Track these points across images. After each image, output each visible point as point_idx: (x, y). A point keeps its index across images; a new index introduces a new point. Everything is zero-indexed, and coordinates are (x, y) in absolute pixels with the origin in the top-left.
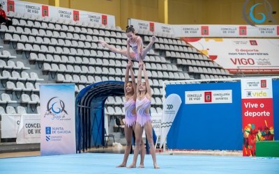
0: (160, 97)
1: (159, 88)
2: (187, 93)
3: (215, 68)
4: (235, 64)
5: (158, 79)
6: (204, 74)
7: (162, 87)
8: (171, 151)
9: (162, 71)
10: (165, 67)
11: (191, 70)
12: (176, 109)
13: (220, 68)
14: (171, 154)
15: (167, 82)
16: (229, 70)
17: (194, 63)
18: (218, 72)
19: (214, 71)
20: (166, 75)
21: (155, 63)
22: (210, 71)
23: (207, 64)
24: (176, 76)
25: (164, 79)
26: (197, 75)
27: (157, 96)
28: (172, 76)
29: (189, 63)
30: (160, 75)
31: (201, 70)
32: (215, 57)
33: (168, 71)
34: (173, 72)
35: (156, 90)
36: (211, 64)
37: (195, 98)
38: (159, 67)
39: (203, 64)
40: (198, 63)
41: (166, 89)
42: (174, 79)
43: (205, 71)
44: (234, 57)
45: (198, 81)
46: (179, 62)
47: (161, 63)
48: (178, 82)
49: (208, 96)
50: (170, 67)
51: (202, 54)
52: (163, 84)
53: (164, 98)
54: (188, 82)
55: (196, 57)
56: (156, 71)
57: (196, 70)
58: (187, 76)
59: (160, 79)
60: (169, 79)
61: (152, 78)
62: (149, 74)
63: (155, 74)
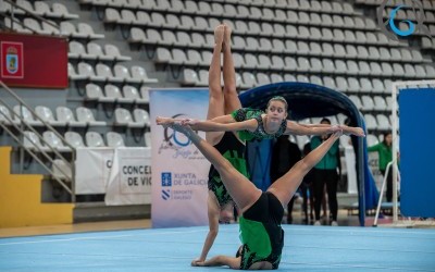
0: (387, 113)
1: (385, 95)
5: (382, 78)
7: (390, 95)
8: (409, 222)
9: (391, 63)
10: (396, 55)
14: (410, 227)
15: (402, 85)
20: (399, 70)
21: (378, 46)
25: (394, 78)
27: (380, 112)
28: (410, 71)
30: (387, 70)
33: (402, 63)
34: (413, 64)
35: (379, 100)
38: (385, 54)
41: (398, 98)
42: (416, 80)
46: (426, 43)
47: (388, 47)
50: (407, 55)
52: (394, 88)
53: (393, 116)
56: (379, 62)
59: (387, 78)
60: (404, 79)
61: (370, 77)
62: (365, 69)
63: (376, 69)
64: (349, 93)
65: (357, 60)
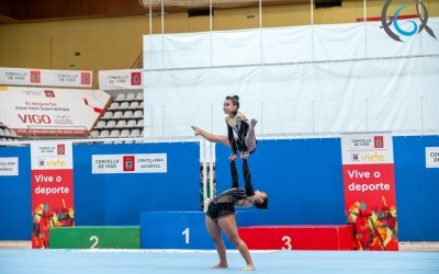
4: (25, 121)
13: (3, 128)
16: (16, 130)
44: (23, 113)
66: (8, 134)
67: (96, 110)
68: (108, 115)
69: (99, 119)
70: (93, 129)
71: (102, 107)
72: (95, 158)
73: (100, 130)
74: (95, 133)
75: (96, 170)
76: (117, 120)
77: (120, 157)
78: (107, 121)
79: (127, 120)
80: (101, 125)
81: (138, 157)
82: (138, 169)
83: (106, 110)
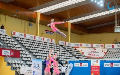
2: (75, 63)
3: (83, 56)
4: (89, 55)
5: (66, 59)
6: (80, 58)
10: (69, 55)
11: (76, 56)
12: (72, 68)
13: (85, 56)
17: (77, 54)
18: (84, 57)
19: (83, 57)
20: (69, 58)
22: (82, 57)
23: (81, 55)
24: (72, 58)
25: (68, 59)
26: (78, 58)
28: (71, 58)
29: (76, 54)
30: (67, 57)
31: (79, 57)
32: (83, 53)
33: (69, 57)
34: (71, 57)
36: (82, 55)
37: (77, 65)
38: (67, 55)
39: (80, 55)
40: (78, 55)
41: (69, 62)
42: (71, 59)
43: (80, 57)
44: (89, 53)
45: (78, 60)
46: (73, 54)
48: (72, 60)
49: (81, 64)
50: (70, 55)
51: (80, 52)
53: (68, 64)
54: (75, 60)
55: (78, 53)
57: (78, 57)
58: (75, 58)
61: (65, 58)
62: (64, 57)
63: (66, 57)
64: (61, 61)
65: (63, 56)
66: (86, 58)
67: (105, 53)
68: (107, 54)
69: (105, 55)
70: (104, 57)
71: (106, 52)
72: (105, 63)
73: (105, 57)
74: (104, 58)
75: (105, 66)
76: (109, 55)
77: (110, 63)
78: (107, 55)
79: (111, 55)
80: (105, 56)
81: (114, 63)
82: (114, 66)
83: (107, 53)
